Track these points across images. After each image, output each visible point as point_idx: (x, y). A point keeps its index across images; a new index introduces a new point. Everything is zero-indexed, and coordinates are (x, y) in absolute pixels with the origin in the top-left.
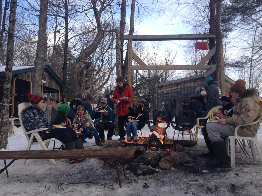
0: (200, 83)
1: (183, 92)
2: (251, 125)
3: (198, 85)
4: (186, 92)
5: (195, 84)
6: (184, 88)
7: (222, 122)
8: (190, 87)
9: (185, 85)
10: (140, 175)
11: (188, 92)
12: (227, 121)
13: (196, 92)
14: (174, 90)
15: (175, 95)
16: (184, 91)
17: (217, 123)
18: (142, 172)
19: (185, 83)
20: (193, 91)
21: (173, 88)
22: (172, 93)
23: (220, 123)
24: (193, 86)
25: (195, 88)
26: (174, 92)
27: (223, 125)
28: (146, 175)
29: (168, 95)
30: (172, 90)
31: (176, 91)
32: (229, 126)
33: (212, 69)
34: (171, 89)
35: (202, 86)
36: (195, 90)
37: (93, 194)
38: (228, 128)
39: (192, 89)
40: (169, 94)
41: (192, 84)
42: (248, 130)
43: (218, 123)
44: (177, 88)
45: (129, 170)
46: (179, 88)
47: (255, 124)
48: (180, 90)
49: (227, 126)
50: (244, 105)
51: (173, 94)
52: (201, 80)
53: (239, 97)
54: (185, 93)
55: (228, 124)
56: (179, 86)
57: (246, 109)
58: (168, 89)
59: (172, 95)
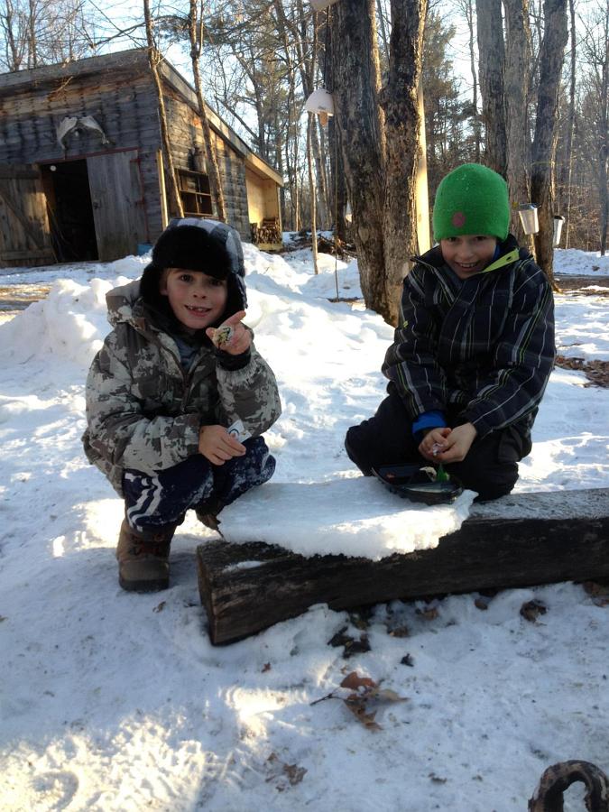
0: (73, 98)
3: (65, 111)
4: (15, 141)
5: (53, 105)
6: (5, 123)
8: (32, 117)
9: (7, 106)
11: (23, 141)
13: (59, 140)
16: (5, 134)
19: (2, 102)
20: (49, 134)
24: (43, 114)
25: (53, 122)
35: (85, 115)
36: (53, 131)
39: (40, 129)
41: (39, 105)
52: (78, 86)
54: (10, 146)
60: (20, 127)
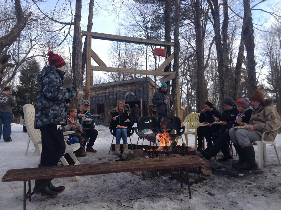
0: (129, 88)
1: (112, 97)
2: (274, 131)
3: (127, 90)
4: (115, 97)
5: (125, 89)
6: (113, 92)
7: (251, 128)
8: (120, 91)
9: (114, 89)
10: (193, 184)
11: (117, 97)
12: (254, 128)
13: (125, 97)
14: (102, 93)
15: (102, 99)
16: (113, 95)
17: (245, 130)
18: (194, 180)
19: (113, 88)
20: (123, 96)
21: (101, 92)
22: (99, 97)
23: (249, 130)
24: (122, 91)
25: (124, 93)
26: (102, 96)
27: (252, 131)
28: (197, 183)
29: (94, 99)
30: (99, 94)
31: (104, 95)
32: (257, 131)
33: (170, 76)
34: (97, 92)
35: (132, 92)
36: (124, 95)
37: (169, 208)
38: (256, 134)
39: (121, 94)
40: (96, 97)
41: (121, 89)
42: (272, 135)
43: (247, 129)
44: (105, 91)
45: (175, 180)
46: (107, 91)
47: (276, 130)
48: (109, 94)
49: (254, 132)
50: (269, 113)
51: (101, 98)
52: (131, 85)
53: (259, 106)
54: (113, 98)
55: (255, 130)
56: (108, 89)
57: (271, 116)
58: (94, 93)
59: (99, 99)
60: (116, 93)
